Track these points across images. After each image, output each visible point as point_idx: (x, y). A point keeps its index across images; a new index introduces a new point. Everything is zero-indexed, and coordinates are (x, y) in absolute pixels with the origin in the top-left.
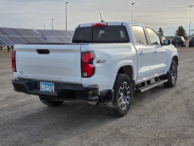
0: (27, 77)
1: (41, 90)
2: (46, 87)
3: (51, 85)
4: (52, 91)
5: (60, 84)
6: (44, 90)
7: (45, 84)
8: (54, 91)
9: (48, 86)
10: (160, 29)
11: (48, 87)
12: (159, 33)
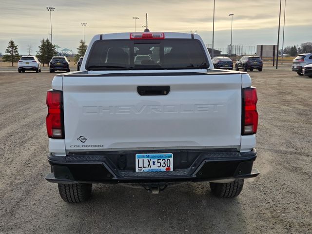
0: (99, 148)
1: (137, 170)
2: (151, 163)
3: (166, 157)
4: (169, 168)
5: (188, 153)
6: (145, 170)
7: (148, 157)
8: (172, 169)
9: (156, 160)
10: (12, 43)
11: (156, 163)
12: (10, 49)
